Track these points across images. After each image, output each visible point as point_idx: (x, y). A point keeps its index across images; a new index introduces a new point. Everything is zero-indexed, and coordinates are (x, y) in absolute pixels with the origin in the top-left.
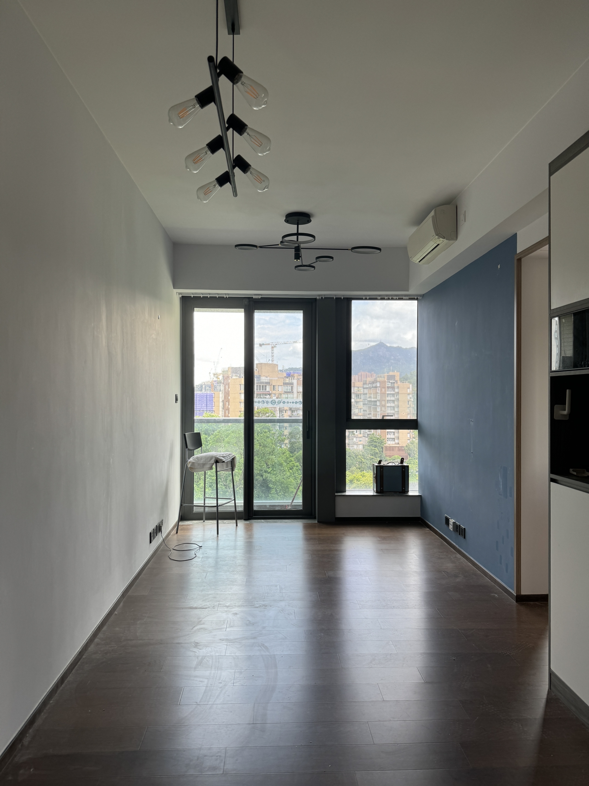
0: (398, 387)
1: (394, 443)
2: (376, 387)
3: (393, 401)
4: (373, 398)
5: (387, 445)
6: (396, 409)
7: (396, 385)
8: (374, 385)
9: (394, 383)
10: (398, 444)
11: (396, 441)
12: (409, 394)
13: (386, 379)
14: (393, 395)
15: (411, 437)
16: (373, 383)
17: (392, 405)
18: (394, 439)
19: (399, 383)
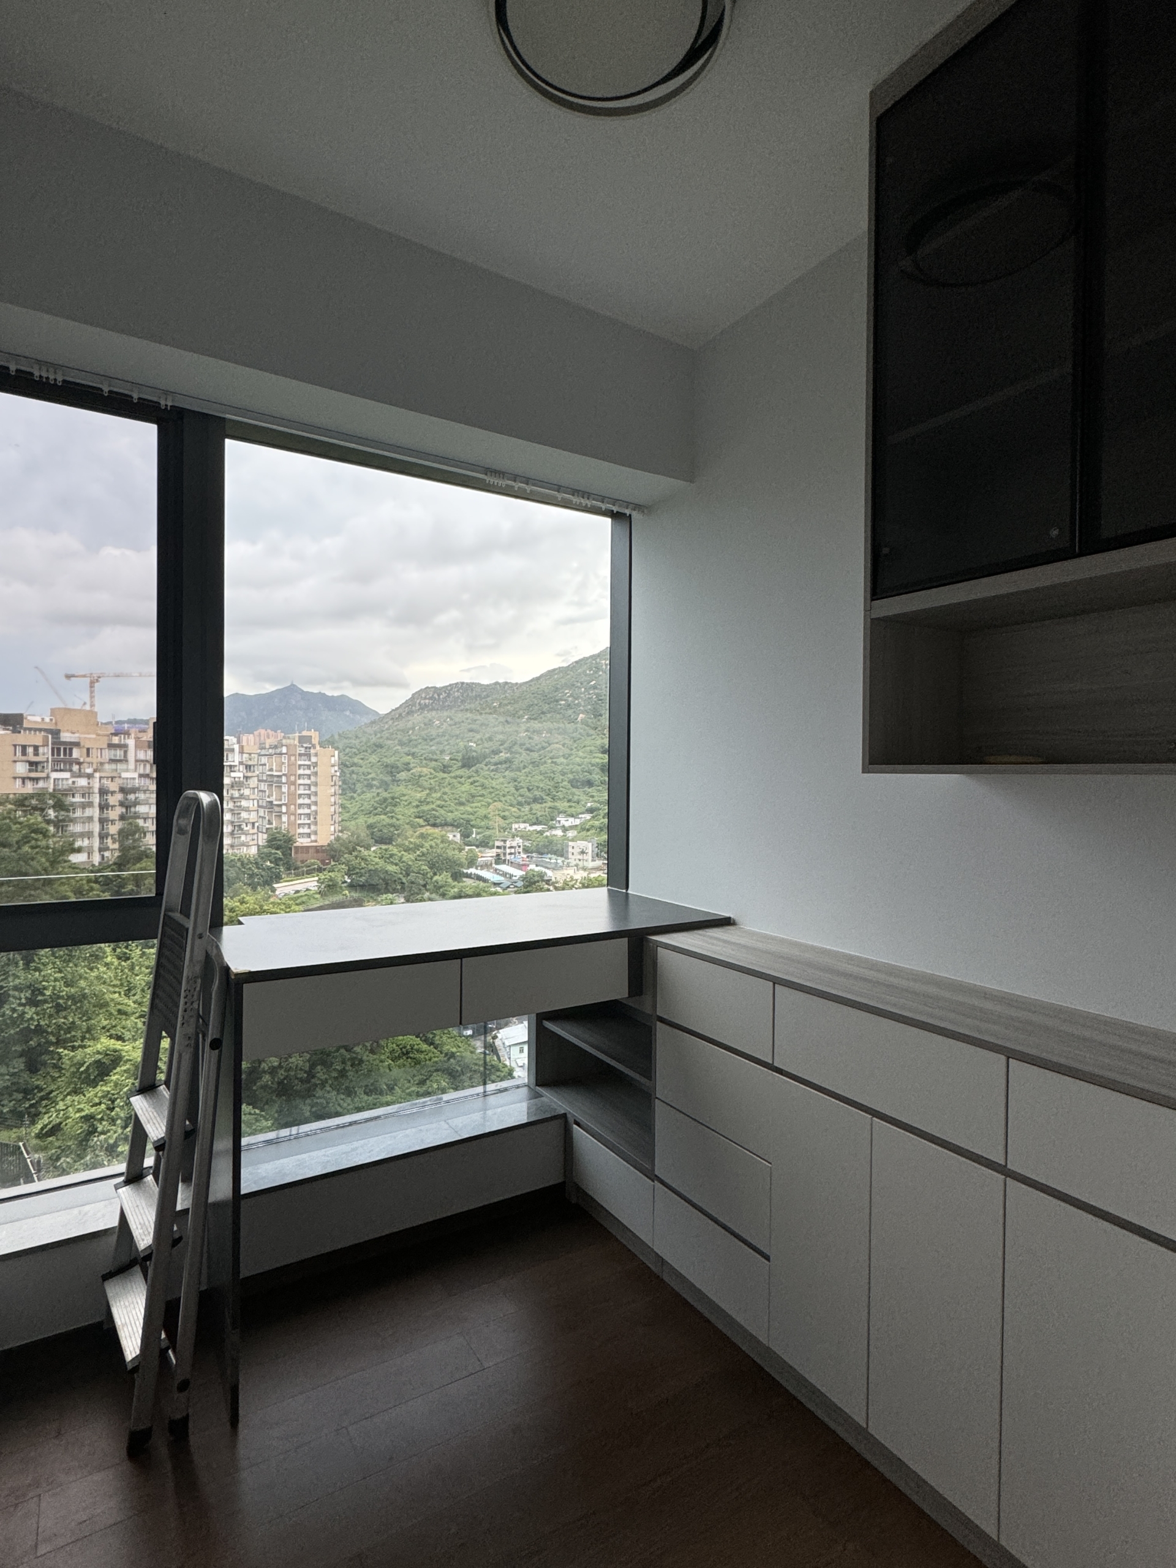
0: (316, 755)
1: (309, 840)
2: (281, 754)
3: (309, 776)
4: (276, 771)
5: (297, 844)
6: (313, 789)
7: (312, 751)
8: (278, 751)
9: (310, 748)
10: (316, 841)
11: (313, 837)
12: (333, 766)
13: (296, 742)
14: (309, 767)
15: (337, 830)
16: (276, 747)
17: (307, 782)
18: (309, 835)
19: (318, 747)
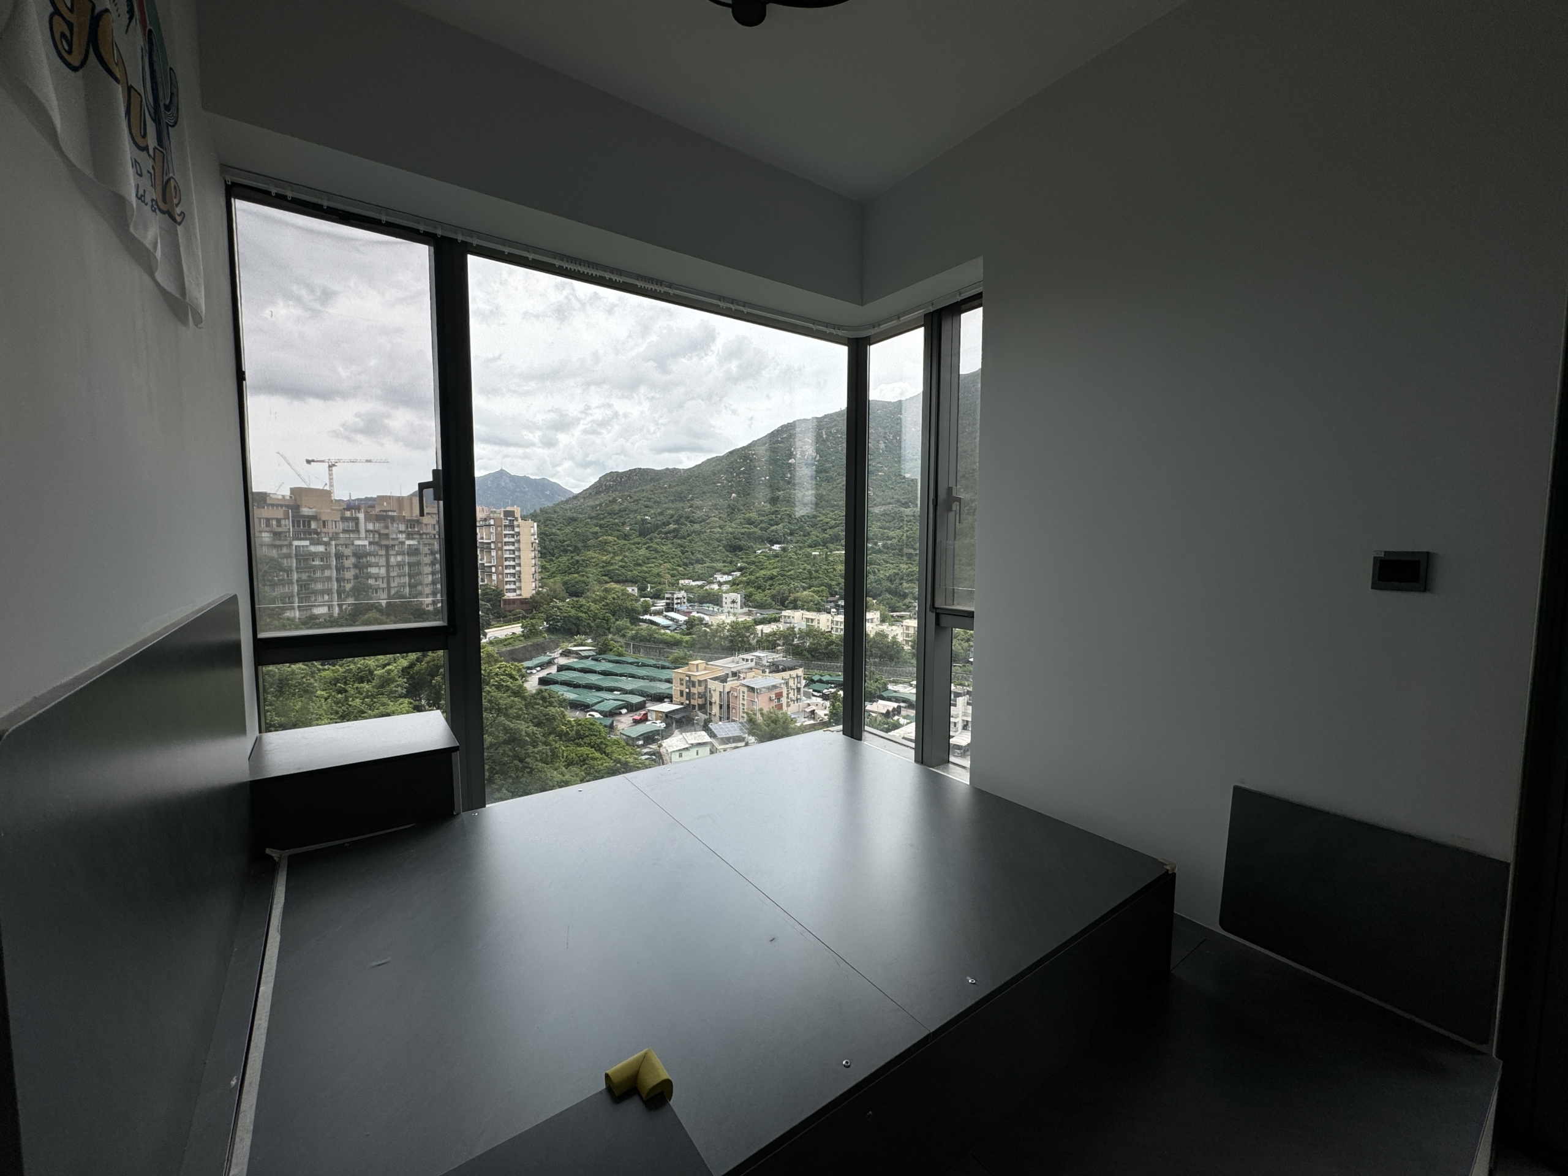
0: (519, 526)
1: (515, 594)
2: (490, 525)
3: (513, 543)
4: (486, 539)
5: (505, 597)
6: (517, 553)
7: (515, 523)
8: (487, 523)
9: (513, 520)
10: (520, 595)
11: (518, 592)
12: (533, 535)
13: (502, 516)
14: (513, 536)
15: (537, 586)
16: (485, 520)
17: (512, 548)
18: (515, 590)
19: (520, 519)
